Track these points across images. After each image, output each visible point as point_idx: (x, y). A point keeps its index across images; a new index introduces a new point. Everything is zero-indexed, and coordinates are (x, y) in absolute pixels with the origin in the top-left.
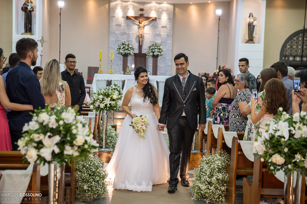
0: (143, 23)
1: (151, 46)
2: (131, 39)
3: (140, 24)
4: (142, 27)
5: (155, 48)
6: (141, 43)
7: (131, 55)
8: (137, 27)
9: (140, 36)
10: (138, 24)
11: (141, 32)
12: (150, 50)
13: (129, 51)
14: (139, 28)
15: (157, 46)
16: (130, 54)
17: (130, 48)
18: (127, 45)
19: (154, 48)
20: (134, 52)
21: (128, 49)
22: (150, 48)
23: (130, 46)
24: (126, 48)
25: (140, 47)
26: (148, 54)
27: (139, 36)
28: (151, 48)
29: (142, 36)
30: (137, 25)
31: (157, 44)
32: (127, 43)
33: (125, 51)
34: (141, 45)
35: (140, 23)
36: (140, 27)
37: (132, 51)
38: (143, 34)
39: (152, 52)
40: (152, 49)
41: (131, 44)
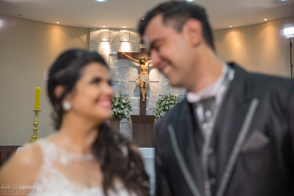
0: (147, 64)
1: (162, 101)
2: (125, 92)
3: (142, 66)
4: (146, 70)
5: (171, 104)
6: (144, 97)
7: (125, 117)
8: (136, 70)
9: (142, 85)
10: (138, 65)
11: (143, 79)
12: (160, 107)
13: (122, 109)
14: (139, 73)
15: (174, 100)
16: (123, 115)
17: (124, 104)
18: (118, 99)
19: (167, 103)
20: (131, 113)
21: (118, 106)
22: (160, 104)
23: (124, 101)
24: (116, 104)
25: (143, 104)
26: (157, 115)
27: (140, 84)
28: (162, 104)
29: (145, 86)
30: (136, 67)
31: (173, 96)
32: (117, 96)
33: (115, 110)
34: (144, 100)
35: (141, 63)
36: (142, 70)
37: (126, 109)
38: (147, 82)
39: (164, 110)
40: (164, 106)
41: (125, 98)
